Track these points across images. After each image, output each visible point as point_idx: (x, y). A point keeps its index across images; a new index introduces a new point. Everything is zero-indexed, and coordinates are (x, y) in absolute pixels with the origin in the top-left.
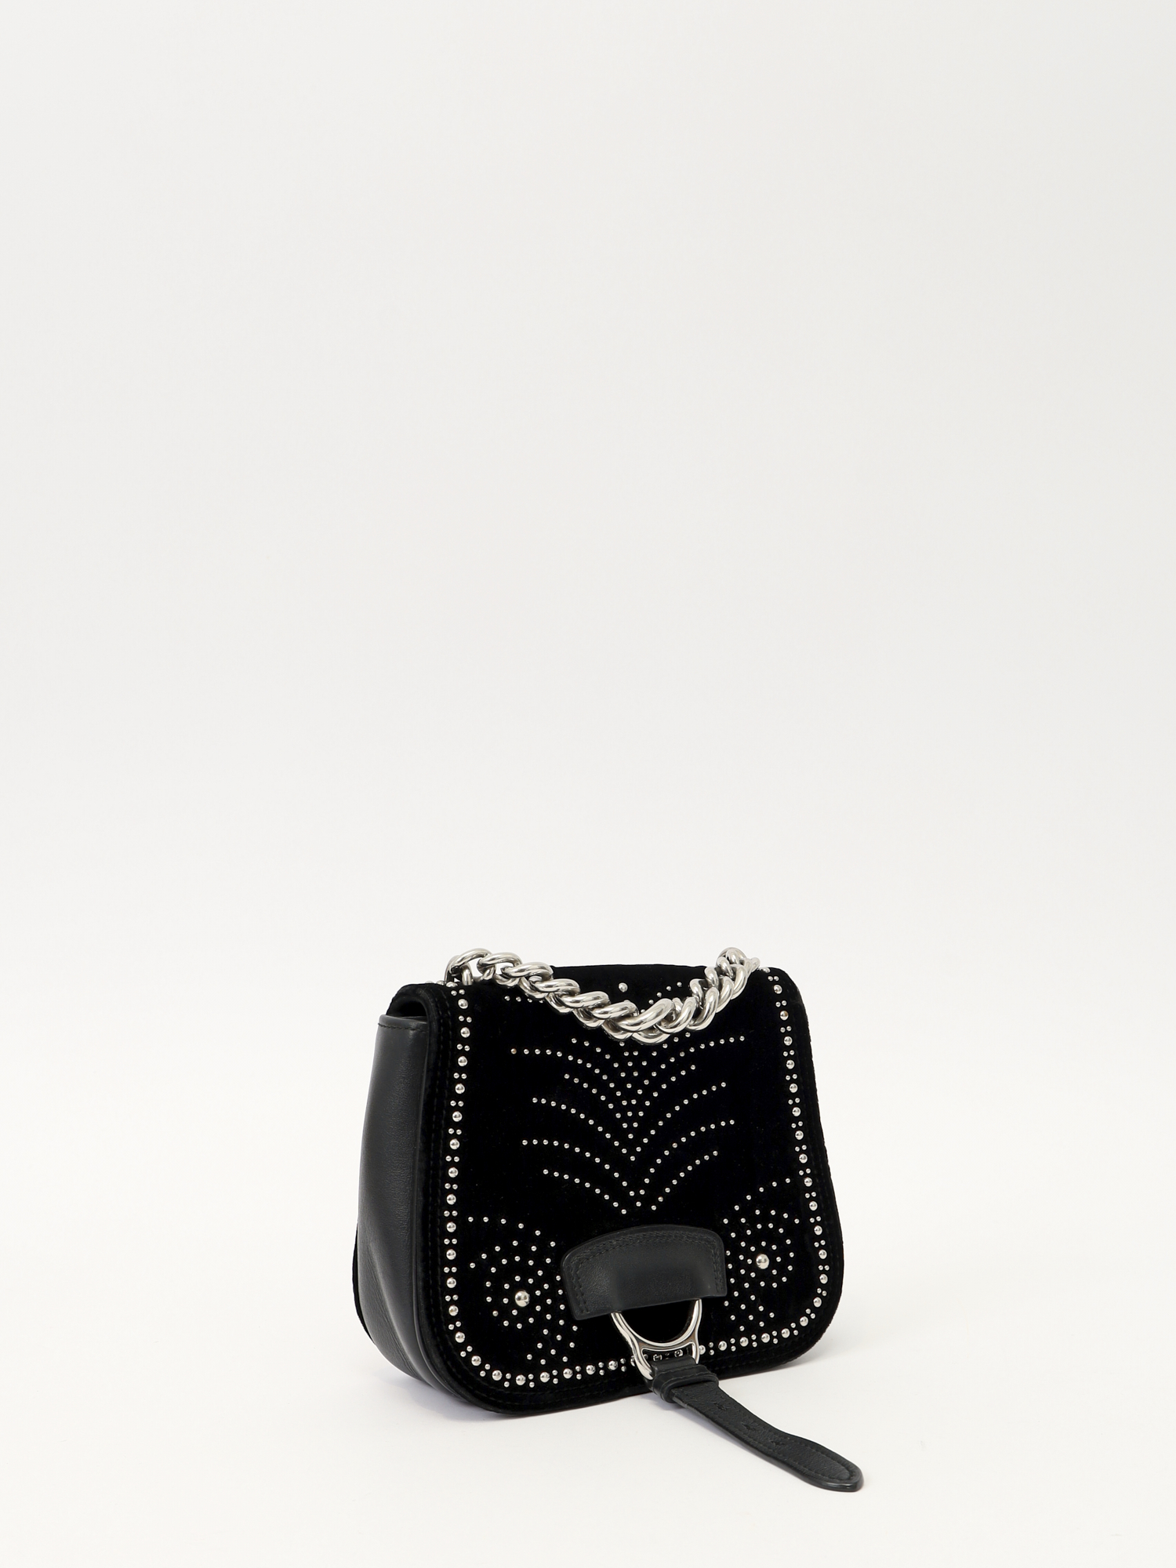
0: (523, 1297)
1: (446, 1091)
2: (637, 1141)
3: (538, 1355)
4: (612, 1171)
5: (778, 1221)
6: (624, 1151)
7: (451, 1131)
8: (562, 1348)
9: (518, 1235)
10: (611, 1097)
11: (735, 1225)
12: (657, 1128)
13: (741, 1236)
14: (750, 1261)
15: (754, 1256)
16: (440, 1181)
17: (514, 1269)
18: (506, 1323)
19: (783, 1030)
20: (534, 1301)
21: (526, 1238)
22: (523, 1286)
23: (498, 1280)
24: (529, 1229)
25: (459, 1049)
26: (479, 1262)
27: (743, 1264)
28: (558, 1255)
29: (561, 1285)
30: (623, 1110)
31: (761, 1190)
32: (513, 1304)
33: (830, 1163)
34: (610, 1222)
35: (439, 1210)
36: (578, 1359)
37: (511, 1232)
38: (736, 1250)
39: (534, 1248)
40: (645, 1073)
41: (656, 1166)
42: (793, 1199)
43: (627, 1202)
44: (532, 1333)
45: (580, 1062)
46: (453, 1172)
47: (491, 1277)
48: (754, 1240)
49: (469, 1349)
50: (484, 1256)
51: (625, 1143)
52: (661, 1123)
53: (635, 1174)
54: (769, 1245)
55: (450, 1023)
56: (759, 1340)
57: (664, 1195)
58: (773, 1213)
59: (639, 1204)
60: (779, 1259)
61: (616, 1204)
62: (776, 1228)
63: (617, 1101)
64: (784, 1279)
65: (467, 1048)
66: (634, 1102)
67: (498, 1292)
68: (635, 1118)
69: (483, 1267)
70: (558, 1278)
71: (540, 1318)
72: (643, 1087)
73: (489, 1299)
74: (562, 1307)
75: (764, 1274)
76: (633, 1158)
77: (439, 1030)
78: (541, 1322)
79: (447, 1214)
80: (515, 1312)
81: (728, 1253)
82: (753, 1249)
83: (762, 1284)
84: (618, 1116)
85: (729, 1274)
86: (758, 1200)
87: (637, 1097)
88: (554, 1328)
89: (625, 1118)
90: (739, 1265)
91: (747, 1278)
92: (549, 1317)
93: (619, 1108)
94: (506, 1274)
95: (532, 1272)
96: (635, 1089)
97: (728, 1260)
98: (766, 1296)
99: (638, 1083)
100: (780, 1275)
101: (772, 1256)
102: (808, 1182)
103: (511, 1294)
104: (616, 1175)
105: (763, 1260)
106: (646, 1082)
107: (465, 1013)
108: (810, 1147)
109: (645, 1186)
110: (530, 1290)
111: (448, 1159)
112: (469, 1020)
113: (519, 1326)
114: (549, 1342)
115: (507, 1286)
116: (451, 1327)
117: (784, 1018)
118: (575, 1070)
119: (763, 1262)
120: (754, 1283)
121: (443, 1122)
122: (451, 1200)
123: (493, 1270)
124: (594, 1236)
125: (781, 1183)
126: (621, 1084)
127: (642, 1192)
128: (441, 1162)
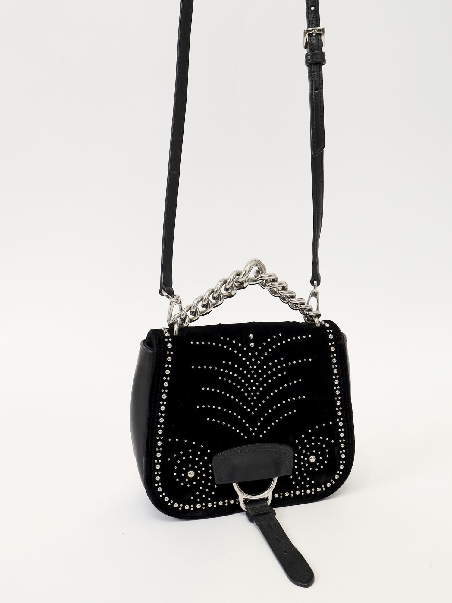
0: (192, 473)
1: (160, 385)
2: (256, 405)
3: (196, 497)
4: (242, 419)
5: (323, 442)
6: (249, 410)
7: (161, 403)
8: (208, 494)
9: (192, 447)
10: (243, 386)
11: (301, 443)
12: (266, 400)
13: (304, 447)
14: (306, 459)
15: (308, 457)
16: (155, 423)
17: (188, 461)
18: (182, 484)
19: (332, 356)
20: (196, 475)
21: (196, 448)
22: (192, 468)
23: (180, 466)
24: (198, 445)
25: (166, 366)
26: (172, 458)
27: (303, 460)
28: (211, 456)
29: (211, 468)
30: (249, 392)
31: (317, 427)
32: (186, 476)
33: (353, 415)
34: (238, 442)
35: (154, 436)
36: (215, 499)
37: (189, 445)
38: (300, 453)
39: (199, 453)
40: (260, 375)
41: (264, 417)
42: (333, 432)
43: (248, 433)
44: (195, 489)
45: (226, 371)
46: (162, 420)
47: (177, 464)
48: (310, 450)
49: (164, 494)
50: (175, 456)
51: (249, 406)
52: (268, 398)
53: (253, 421)
54: (317, 452)
55: (162, 354)
56: (305, 492)
57: (267, 430)
58: (321, 438)
59: (253, 434)
60: (321, 458)
61: (242, 434)
62: (322, 444)
63: (246, 388)
64: (322, 467)
65: (170, 366)
66: (254, 388)
67: (180, 471)
68: (255, 395)
69: (174, 461)
70: (210, 466)
71: (199, 482)
72: (259, 382)
73: (175, 474)
74: (210, 478)
75: (313, 465)
76: (253, 413)
77: (157, 357)
78: (199, 483)
79: (158, 438)
80: (187, 480)
81: (296, 455)
82: (309, 453)
83: (311, 469)
84: (246, 394)
85: (295, 464)
86: (315, 433)
87: (256, 386)
88: (205, 486)
89: (249, 395)
90: (300, 460)
91: (304, 466)
92: (203, 482)
93: (246, 391)
94: (184, 463)
95: (198, 463)
96: (255, 382)
97: (295, 458)
98: (312, 475)
99: (256, 380)
100: (320, 465)
101: (317, 456)
102: (341, 424)
103: (186, 472)
104: (244, 421)
105: (313, 458)
106: (261, 379)
107: (170, 350)
108: (344, 408)
109: (257, 426)
110: (196, 471)
111: (160, 414)
112: (172, 353)
113: (188, 485)
114: (202, 492)
115: (184, 469)
116: (156, 485)
117: (333, 350)
118: (223, 375)
119: (313, 459)
120: (307, 469)
121: (158, 398)
122: (160, 432)
123: (179, 462)
124: (230, 448)
125: (327, 424)
126: (248, 380)
127: (256, 429)
128: (156, 416)
